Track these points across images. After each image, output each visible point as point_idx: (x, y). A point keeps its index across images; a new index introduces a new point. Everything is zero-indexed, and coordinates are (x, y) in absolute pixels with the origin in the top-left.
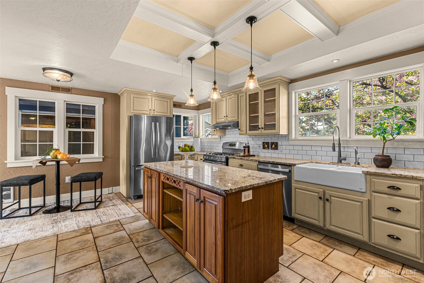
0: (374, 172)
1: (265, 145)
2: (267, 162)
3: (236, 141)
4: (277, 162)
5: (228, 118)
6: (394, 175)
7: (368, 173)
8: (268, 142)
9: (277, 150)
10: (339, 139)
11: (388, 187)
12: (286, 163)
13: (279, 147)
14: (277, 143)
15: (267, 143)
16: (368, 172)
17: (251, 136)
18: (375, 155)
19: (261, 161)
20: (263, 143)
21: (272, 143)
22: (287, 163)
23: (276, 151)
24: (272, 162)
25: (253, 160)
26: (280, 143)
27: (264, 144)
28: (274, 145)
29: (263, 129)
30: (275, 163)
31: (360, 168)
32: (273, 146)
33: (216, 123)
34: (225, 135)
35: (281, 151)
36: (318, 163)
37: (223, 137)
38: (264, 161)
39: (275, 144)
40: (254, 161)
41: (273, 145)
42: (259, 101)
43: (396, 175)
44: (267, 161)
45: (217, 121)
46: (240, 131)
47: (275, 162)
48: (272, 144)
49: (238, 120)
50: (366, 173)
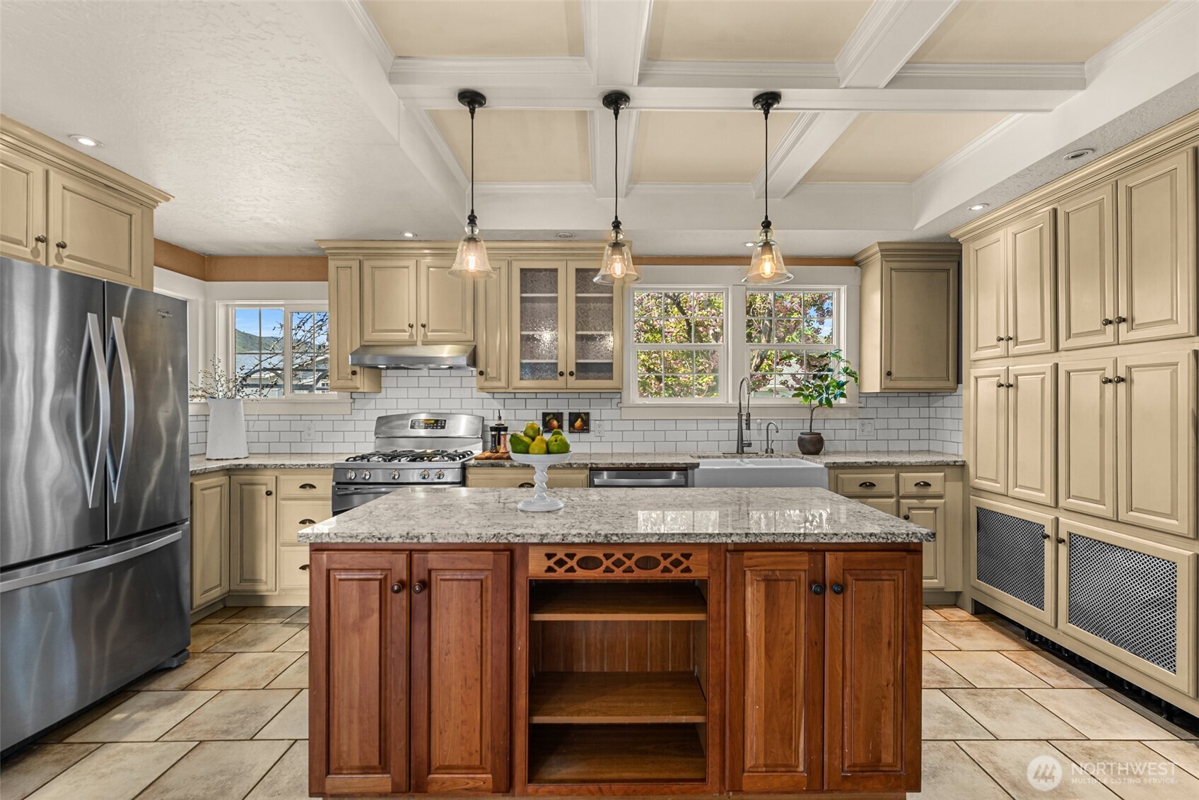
0: (842, 463)
1: (550, 420)
2: (621, 466)
3: (453, 411)
4: (652, 464)
5: (429, 334)
6: (868, 465)
7: (835, 465)
8: (560, 411)
9: (589, 432)
10: (740, 403)
11: (861, 485)
12: (675, 464)
13: (593, 425)
14: (587, 414)
15: (558, 416)
16: (834, 463)
17: (496, 396)
18: (802, 434)
19: (600, 466)
20: (545, 415)
21: (574, 417)
22: (679, 464)
23: (583, 436)
24: (637, 464)
25: (575, 466)
26: (594, 415)
27: (547, 419)
28: (579, 420)
29: (574, 377)
30: (646, 466)
31: (777, 459)
32: (578, 423)
33: (359, 346)
34: (379, 387)
35: (598, 435)
36: (704, 457)
37: (372, 396)
38: (613, 464)
39: (582, 419)
40: (576, 468)
41: (577, 420)
42: (561, 294)
43: (871, 463)
44: (622, 464)
45: (367, 337)
46: (483, 377)
47: (645, 464)
48: (572, 418)
49: (474, 344)
50: (832, 465)
